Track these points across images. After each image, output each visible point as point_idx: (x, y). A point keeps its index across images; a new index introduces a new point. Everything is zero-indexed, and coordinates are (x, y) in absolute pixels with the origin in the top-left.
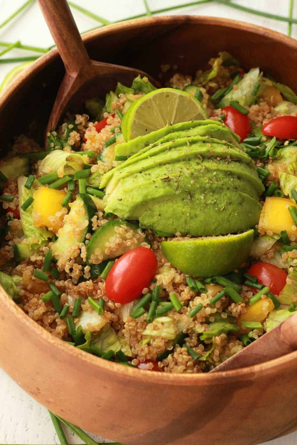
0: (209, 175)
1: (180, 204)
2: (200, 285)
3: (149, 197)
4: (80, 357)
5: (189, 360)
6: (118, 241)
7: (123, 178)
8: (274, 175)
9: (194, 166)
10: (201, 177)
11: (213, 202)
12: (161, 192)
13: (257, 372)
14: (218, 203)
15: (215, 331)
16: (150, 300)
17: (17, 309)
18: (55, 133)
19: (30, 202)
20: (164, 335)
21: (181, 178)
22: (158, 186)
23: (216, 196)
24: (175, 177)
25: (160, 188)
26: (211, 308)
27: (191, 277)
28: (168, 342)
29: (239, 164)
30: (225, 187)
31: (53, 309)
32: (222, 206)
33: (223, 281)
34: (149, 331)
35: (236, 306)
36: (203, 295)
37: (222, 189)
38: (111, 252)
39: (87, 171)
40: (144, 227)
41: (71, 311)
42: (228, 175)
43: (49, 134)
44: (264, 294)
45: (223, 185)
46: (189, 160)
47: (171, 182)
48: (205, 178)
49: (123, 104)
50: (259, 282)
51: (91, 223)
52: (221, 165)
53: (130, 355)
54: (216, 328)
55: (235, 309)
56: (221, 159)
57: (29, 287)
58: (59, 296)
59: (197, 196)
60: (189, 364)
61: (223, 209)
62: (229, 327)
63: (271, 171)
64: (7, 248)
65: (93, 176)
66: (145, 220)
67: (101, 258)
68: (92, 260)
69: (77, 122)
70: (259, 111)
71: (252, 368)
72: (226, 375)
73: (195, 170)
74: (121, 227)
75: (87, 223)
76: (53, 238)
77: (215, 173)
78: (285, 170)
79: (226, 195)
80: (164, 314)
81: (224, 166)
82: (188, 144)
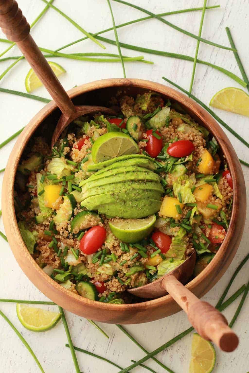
0: (135, 192)
1: (119, 206)
2: (127, 249)
3: (103, 203)
4: (66, 293)
5: (119, 285)
6: (87, 223)
7: (91, 188)
8: (170, 184)
9: (128, 187)
10: (130, 193)
11: (136, 206)
12: (109, 201)
13: (148, 306)
14: (138, 205)
15: (133, 272)
16: (102, 254)
17: (36, 266)
18: (56, 148)
19: (43, 192)
20: (107, 273)
21: (120, 194)
22: (108, 197)
23: (137, 202)
24: (117, 193)
25: (109, 198)
26: (131, 261)
27: (123, 242)
28: (109, 276)
29: (151, 183)
30: (142, 198)
31: (54, 250)
32: (140, 207)
33: (138, 246)
34: (100, 270)
35: (144, 259)
36: (128, 254)
37: (141, 199)
38: (83, 228)
39: (72, 176)
40: (100, 214)
41: (63, 252)
42: (145, 191)
43: (53, 148)
44: (158, 254)
45: (141, 197)
46: (125, 182)
47: (115, 196)
48: (133, 194)
49: (93, 132)
50: (156, 245)
51: (73, 212)
52: (141, 186)
53: (91, 277)
54: (133, 270)
55: (143, 261)
56: (142, 182)
57: (42, 238)
58: (57, 244)
59: (128, 202)
60: (119, 287)
61: (141, 209)
62: (140, 269)
63: (168, 182)
64: (31, 212)
65: (76, 179)
66: (101, 211)
67: (78, 231)
68: (74, 232)
69: (68, 139)
70: (169, 131)
71: (146, 302)
72: (134, 306)
73: (127, 189)
74: (88, 216)
75: (71, 212)
76: (54, 213)
77: (138, 191)
78: (177, 181)
79: (143, 201)
80: (108, 262)
81: (143, 186)
82: (125, 173)
